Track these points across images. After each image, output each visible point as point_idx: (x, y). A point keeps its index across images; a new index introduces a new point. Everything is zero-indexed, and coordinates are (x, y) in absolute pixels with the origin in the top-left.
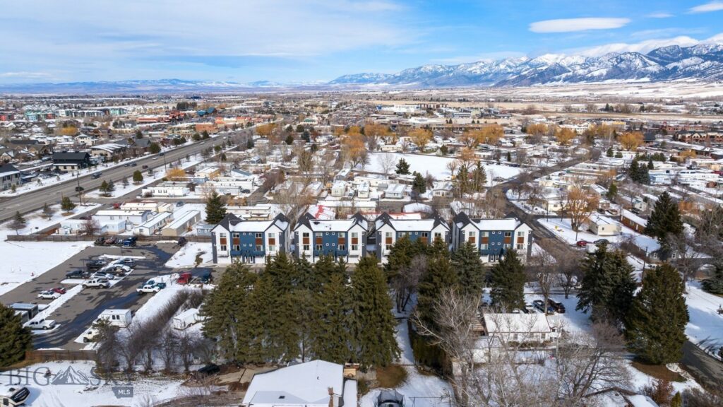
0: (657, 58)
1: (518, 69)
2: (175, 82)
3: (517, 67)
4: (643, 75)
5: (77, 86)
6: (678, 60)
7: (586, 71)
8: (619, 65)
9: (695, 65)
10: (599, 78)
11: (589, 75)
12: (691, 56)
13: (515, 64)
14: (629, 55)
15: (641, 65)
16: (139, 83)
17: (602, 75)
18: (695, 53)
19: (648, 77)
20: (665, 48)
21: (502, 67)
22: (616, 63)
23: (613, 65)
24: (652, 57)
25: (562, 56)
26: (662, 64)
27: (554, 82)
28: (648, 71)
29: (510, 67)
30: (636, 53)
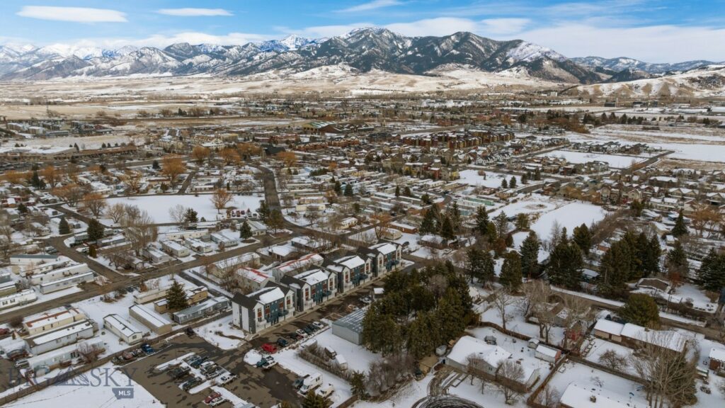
0: (173, 54)
1: (23, 58)
3: (21, 56)
4: (164, 70)
6: (191, 57)
7: (109, 64)
8: (140, 60)
9: (206, 62)
10: (124, 72)
11: (113, 69)
12: (200, 53)
13: (18, 53)
14: (148, 50)
15: (161, 60)
17: (126, 69)
18: (202, 50)
19: (170, 72)
20: (178, 45)
22: (137, 58)
23: (135, 59)
24: (169, 53)
25: (74, 48)
26: (179, 59)
27: (77, 76)
28: (168, 66)
29: (12, 56)
30: (154, 49)
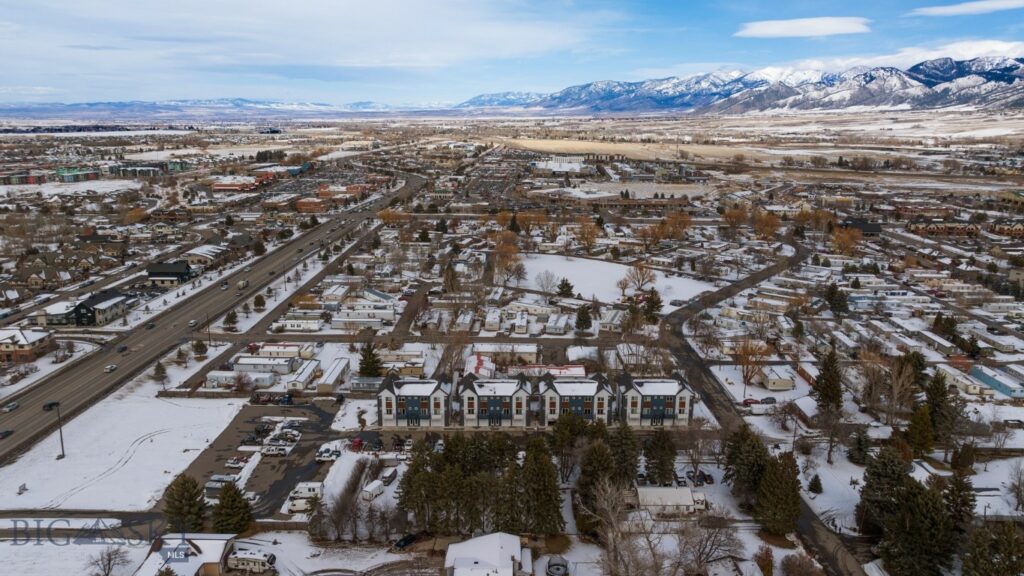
0: (921, 76)
1: (726, 88)
2: (239, 102)
3: (725, 85)
4: (901, 100)
5: (100, 107)
6: (949, 79)
7: (822, 93)
8: (867, 86)
9: (974, 87)
10: (840, 104)
11: (826, 99)
12: (969, 73)
13: (723, 81)
14: (882, 71)
15: (898, 85)
16: (188, 104)
17: (844, 100)
18: (974, 69)
19: (909, 103)
20: (932, 62)
21: (704, 85)
22: (864, 83)
23: (860, 86)
24: (914, 74)
25: (788, 71)
26: (929, 84)
27: (777, 109)
28: (908, 94)
29: (716, 86)
30: (892, 69)
